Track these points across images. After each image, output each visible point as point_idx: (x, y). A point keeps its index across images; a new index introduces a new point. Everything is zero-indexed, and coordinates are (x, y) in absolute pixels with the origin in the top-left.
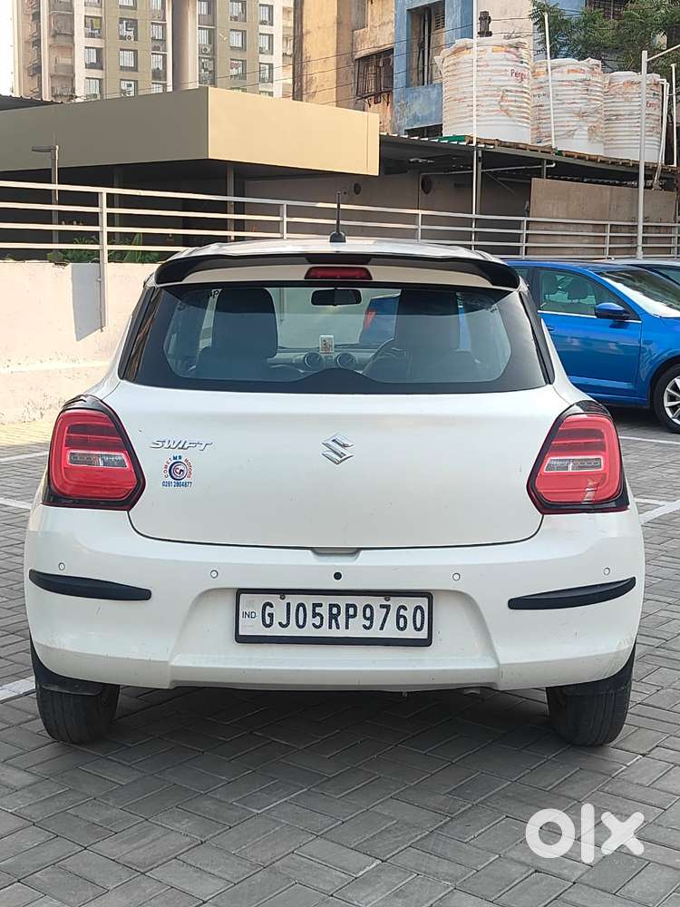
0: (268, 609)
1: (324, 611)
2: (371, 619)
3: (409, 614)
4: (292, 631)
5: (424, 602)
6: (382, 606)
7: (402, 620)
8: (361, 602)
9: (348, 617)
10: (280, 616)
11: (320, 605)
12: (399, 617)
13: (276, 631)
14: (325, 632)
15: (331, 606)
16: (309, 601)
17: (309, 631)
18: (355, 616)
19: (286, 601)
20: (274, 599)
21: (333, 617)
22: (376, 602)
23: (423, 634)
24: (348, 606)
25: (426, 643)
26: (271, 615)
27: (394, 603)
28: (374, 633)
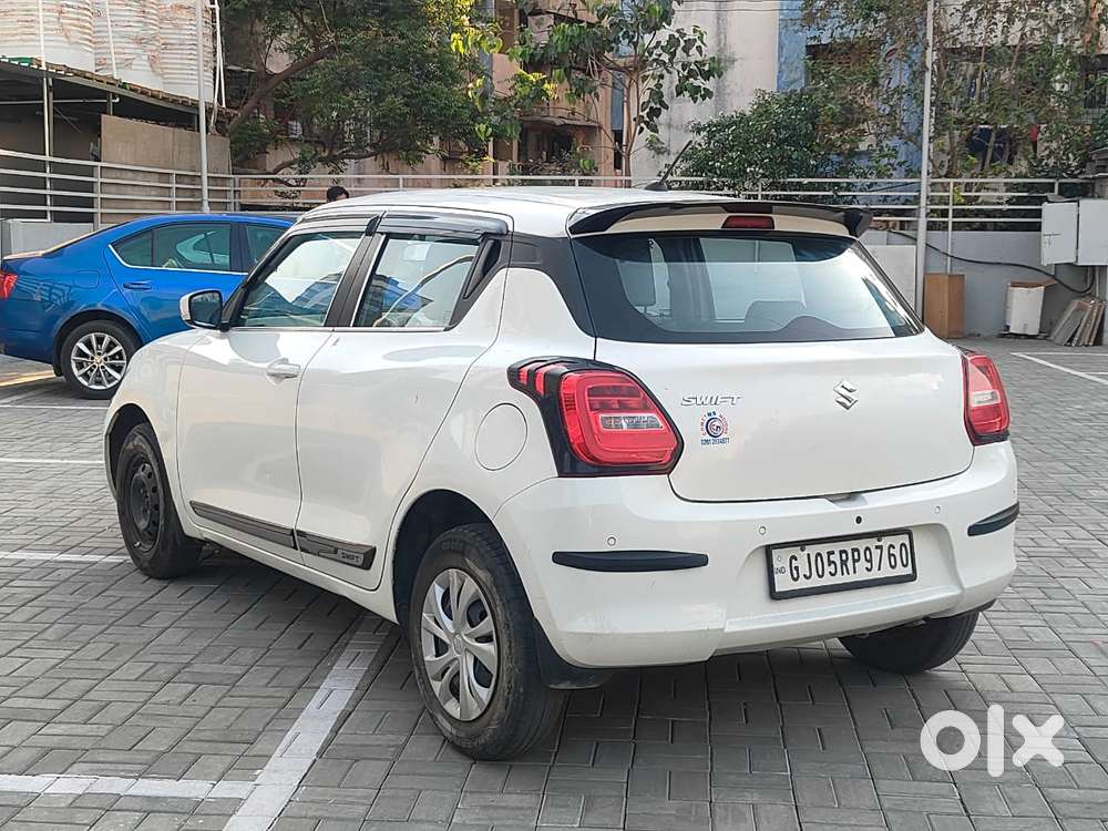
0: (794, 563)
1: (836, 558)
2: (870, 561)
3: (896, 552)
4: (815, 582)
5: (905, 539)
6: (877, 547)
7: (892, 558)
8: (861, 545)
9: (855, 561)
10: (804, 570)
11: (833, 553)
12: (890, 555)
13: (803, 584)
14: (839, 579)
15: (841, 552)
16: (824, 549)
17: (828, 581)
18: (859, 560)
19: (806, 552)
20: (796, 551)
21: (844, 563)
22: (872, 543)
23: (909, 570)
24: (854, 550)
25: (912, 577)
26: (797, 568)
27: (885, 542)
28: (875, 574)
